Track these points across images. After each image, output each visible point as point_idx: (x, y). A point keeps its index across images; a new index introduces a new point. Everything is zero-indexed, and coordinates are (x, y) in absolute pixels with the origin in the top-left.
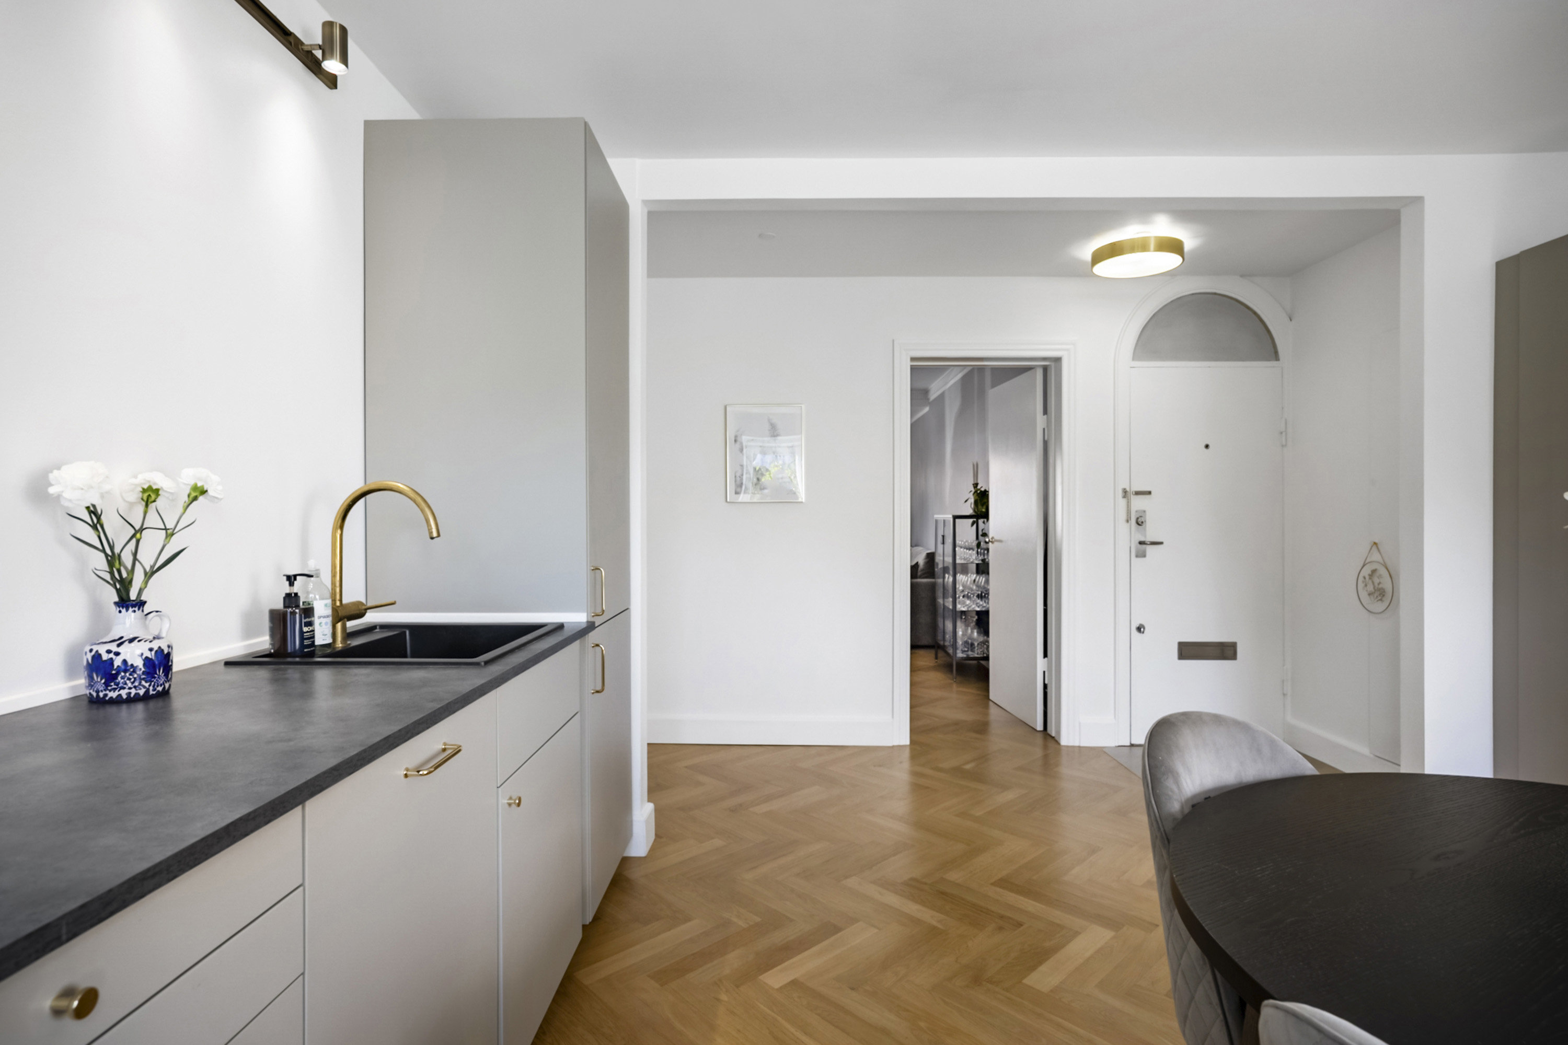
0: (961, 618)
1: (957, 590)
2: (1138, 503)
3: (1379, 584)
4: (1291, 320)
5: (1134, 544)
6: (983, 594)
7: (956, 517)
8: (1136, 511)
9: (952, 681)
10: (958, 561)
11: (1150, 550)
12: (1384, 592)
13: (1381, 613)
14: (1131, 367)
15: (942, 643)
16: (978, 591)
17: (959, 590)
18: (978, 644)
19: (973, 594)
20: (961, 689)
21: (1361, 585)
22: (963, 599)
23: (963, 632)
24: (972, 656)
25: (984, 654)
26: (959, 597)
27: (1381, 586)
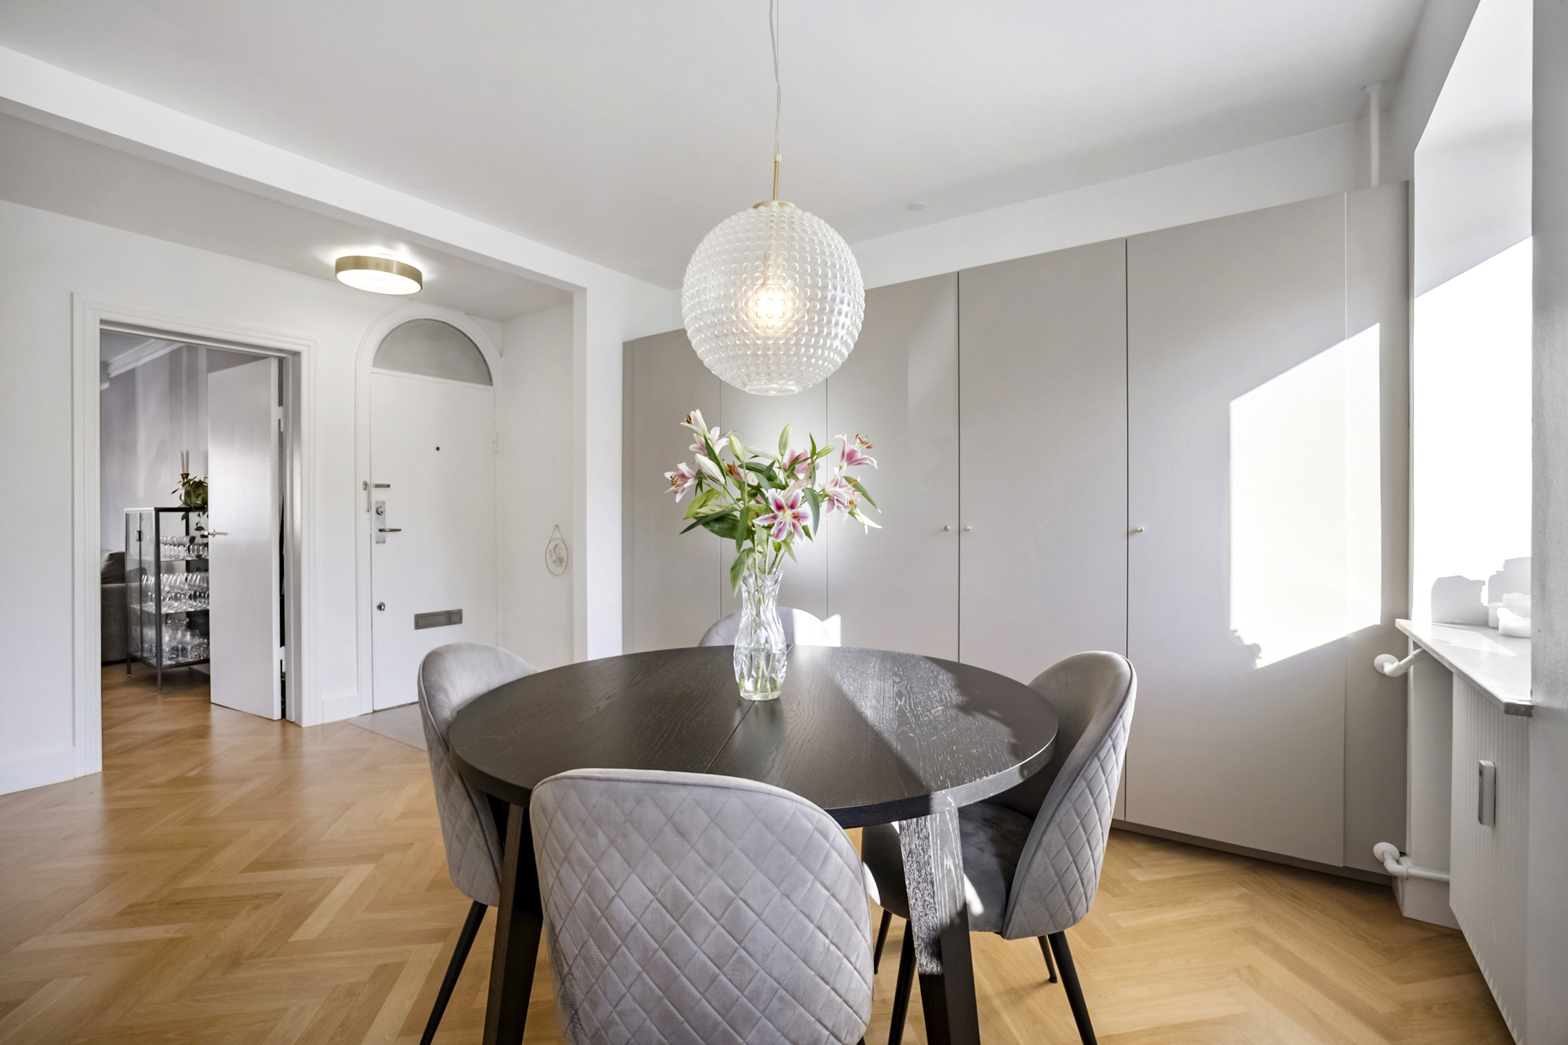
0: (166, 623)
1: (162, 591)
2: (378, 495)
3: (559, 554)
4: (501, 356)
5: (375, 531)
6: (198, 594)
7: (158, 511)
8: (377, 502)
9: (157, 694)
10: (162, 559)
11: (389, 536)
12: (562, 559)
13: (560, 575)
14: (372, 373)
15: (139, 654)
16: (190, 590)
17: (164, 591)
18: (192, 648)
19: (185, 595)
20: (170, 699)
21: (548, 556)
22: (169, 602)
23: (170, 637)
24: (183, 662)
25: (200, 657)
26: (165, 599)
27: (560, 555)
